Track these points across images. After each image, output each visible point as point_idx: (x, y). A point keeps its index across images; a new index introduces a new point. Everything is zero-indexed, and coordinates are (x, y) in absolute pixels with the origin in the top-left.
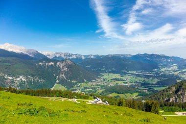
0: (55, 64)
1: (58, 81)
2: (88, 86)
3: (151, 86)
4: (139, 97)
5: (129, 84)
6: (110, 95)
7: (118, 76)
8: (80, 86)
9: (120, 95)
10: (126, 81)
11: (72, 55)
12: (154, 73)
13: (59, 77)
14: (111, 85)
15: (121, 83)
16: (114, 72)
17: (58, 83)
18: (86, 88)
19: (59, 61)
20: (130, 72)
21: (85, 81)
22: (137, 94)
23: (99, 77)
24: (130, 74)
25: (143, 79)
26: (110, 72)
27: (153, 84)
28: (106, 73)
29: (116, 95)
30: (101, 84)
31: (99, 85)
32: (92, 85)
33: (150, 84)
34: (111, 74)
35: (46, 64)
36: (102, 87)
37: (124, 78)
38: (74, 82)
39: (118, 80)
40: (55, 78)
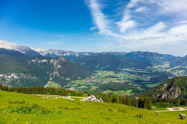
0: (49, 62)
1: (51, 79)
2: (82, 84)
4: (133, 94)
5: (123, 82)
6: (104, 92)
7: (112, 73)
8: (74, 83)
9: (114, 92)
10: (120, 79)
11: (66, 52)
12: (147, 70)
13: (52, 74)
14: (105, 82)
15: (115, 80)
16: (108, 69)
17: (51, 81)
18: (80, 85)
19: (53, 59)
20: (124, 69)
21: (79, 78)
22: (130, 91)
23: (93, 74)
24: (124, 71)
25: (136, 76)
26: (104, 70)
27: (146, 81)
28: (100, 70)
29: (110, 92)
30: (95, 81)
31: (93, 82)
32: (86, 82)
33: (143, 81)
35: (39, 61)
36: (96, 84)
37: (118, 75)
38: (68, 79)
39: (112, 77)
40: (48, 75)
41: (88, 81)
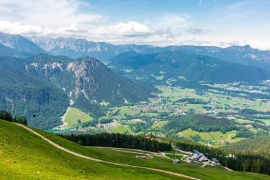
0: (64, 67)
1: (72, 102)
3: (258, 115)
4: (239, 139)
5: (216, 112)
6: (181, 134)
7: (191, 93)
8: (116, 114)
9: (201, 134)
10: (208, 105)
12: (266, 88)
13: (74, 93)
14: (181, 110)
15: (200, 110)
16: (184, 85)
17: (72, 106)
18: (129, 118)
19: (72, 60)
20: (216, 85)
21: (126, 102)
22: (234, 133)
23: (153, 93)
24: (216, 89)
25: (243, 101)
26: (174, 84)
27: (263, 113)
28: (167, 85)
30: (160, 109)
31: (156, 112)
32: (141, 111)
33: (255, 112)
34: (177, 89)
35: (46, 66)
36: (163, 116)
37: (205, 98)
38: (105, 104)
39: (192, 101)
40: (65, 96)
41: (144, 110)
